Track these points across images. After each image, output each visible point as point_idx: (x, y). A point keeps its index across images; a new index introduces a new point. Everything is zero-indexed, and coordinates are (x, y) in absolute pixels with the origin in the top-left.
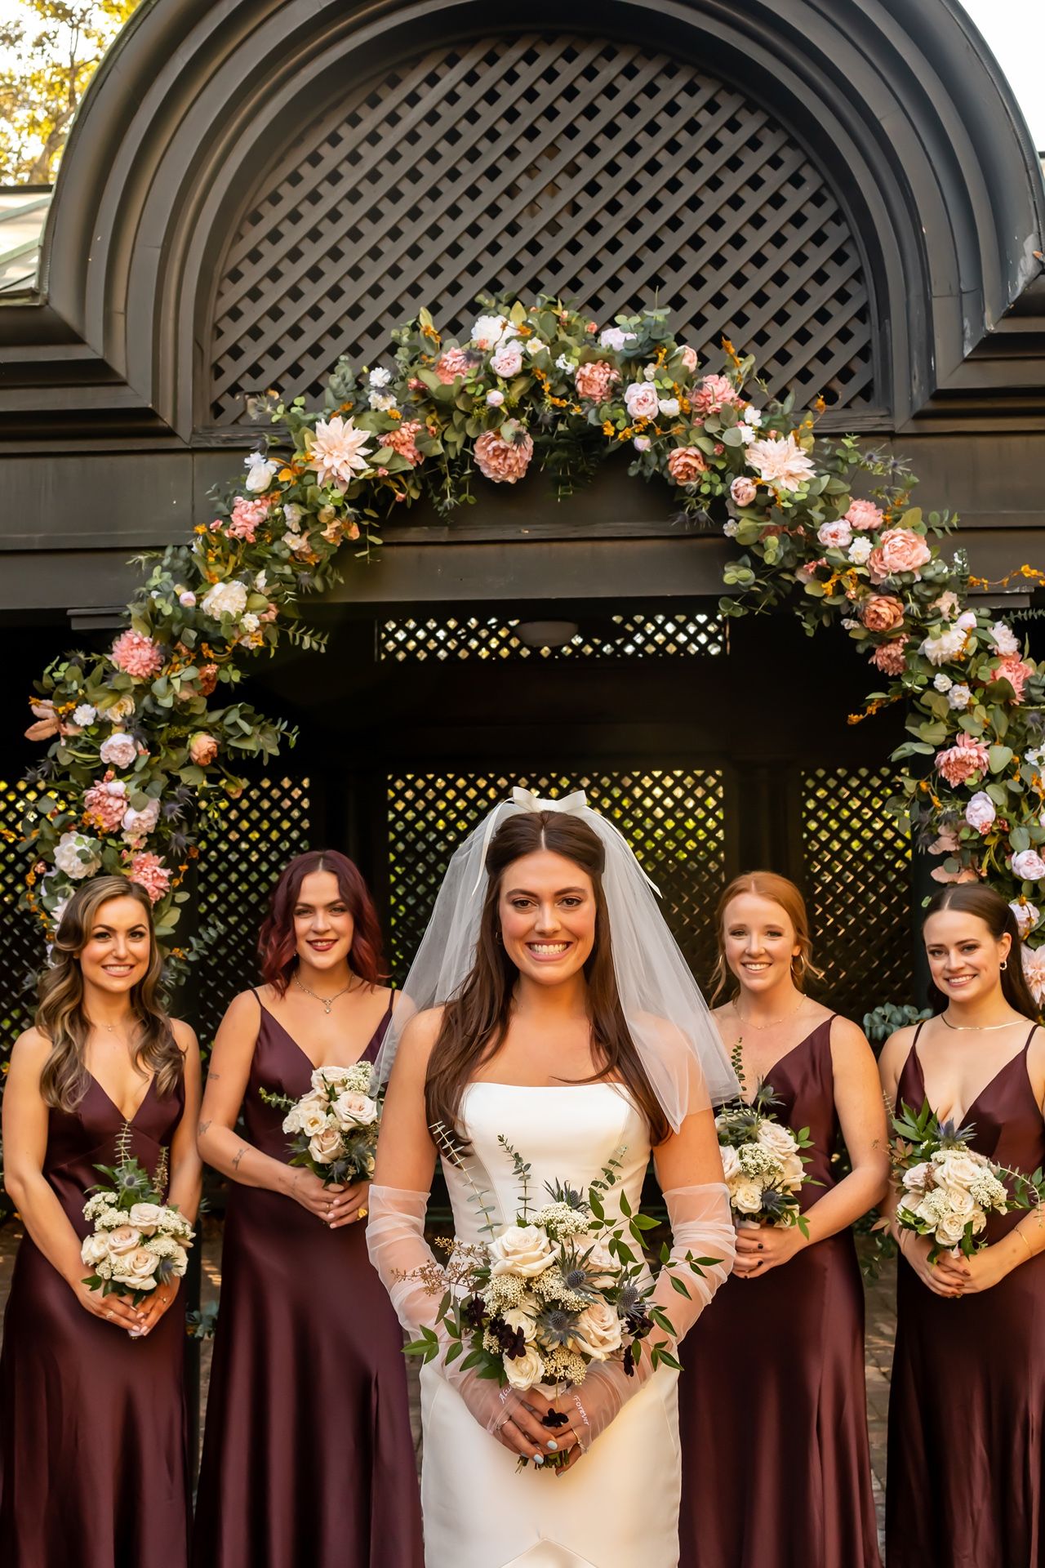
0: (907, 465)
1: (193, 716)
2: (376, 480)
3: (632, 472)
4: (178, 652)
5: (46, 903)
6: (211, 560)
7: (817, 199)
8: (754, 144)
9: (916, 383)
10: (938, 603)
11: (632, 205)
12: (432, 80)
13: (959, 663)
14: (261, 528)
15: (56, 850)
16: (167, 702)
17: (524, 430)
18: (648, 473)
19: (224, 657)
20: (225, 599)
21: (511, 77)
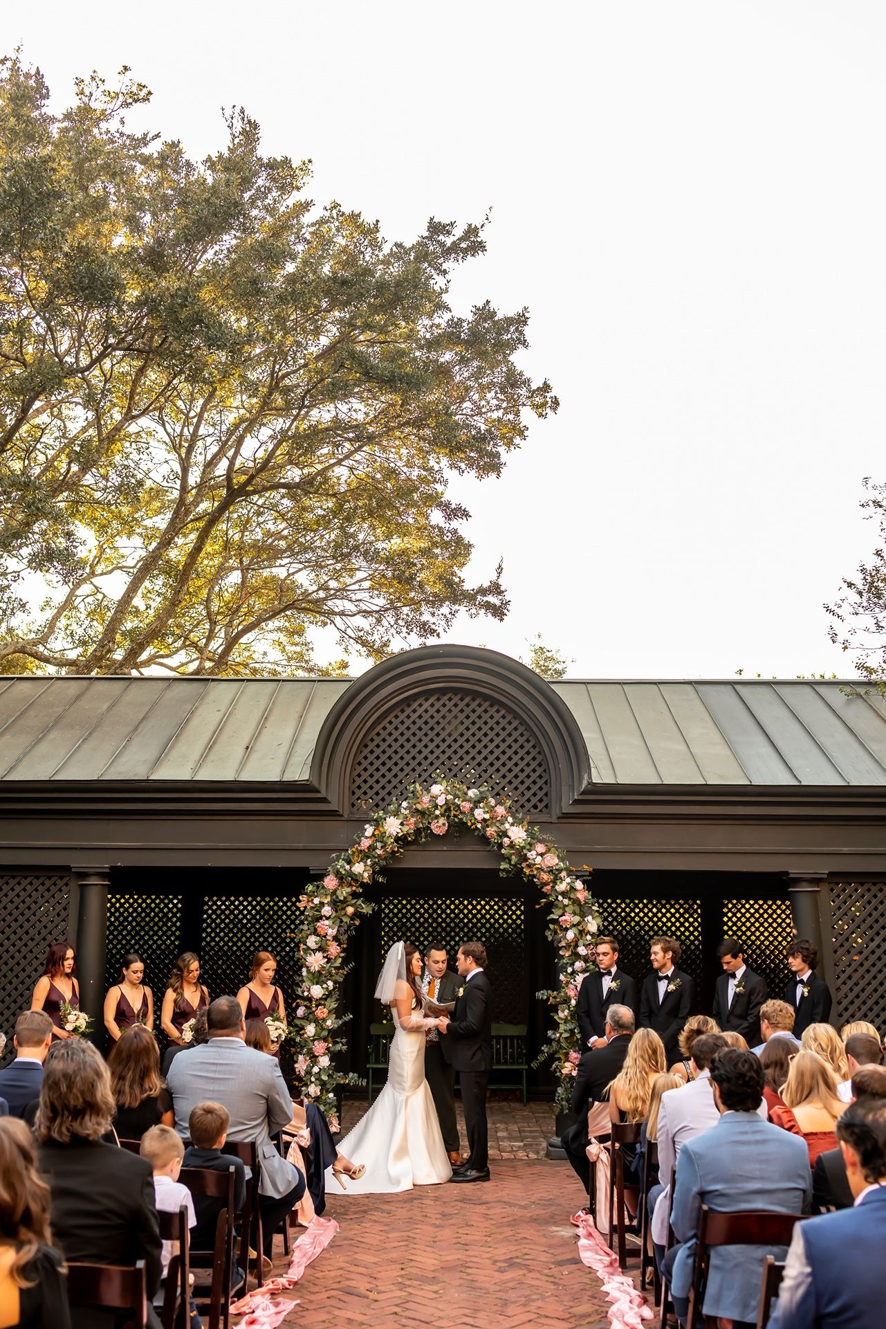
1: (348, 901)
2: (403, 835)
3: (476, 833)
4: (345, 883)
5: (303, 956)
6: (355, 856)
7: (534, 747)
8: (516, 729)
9: (558, 808)
10: (560, 875)
11: (479, 746)
12: (421, 705)
13: (565, 892)
14: (369, 848)
15: (307, 940)
16: (342, 898)
17: (445, 821)
18: (480, 835)
19: (358, 885)
20: (358, 868)
21: (444, 705)
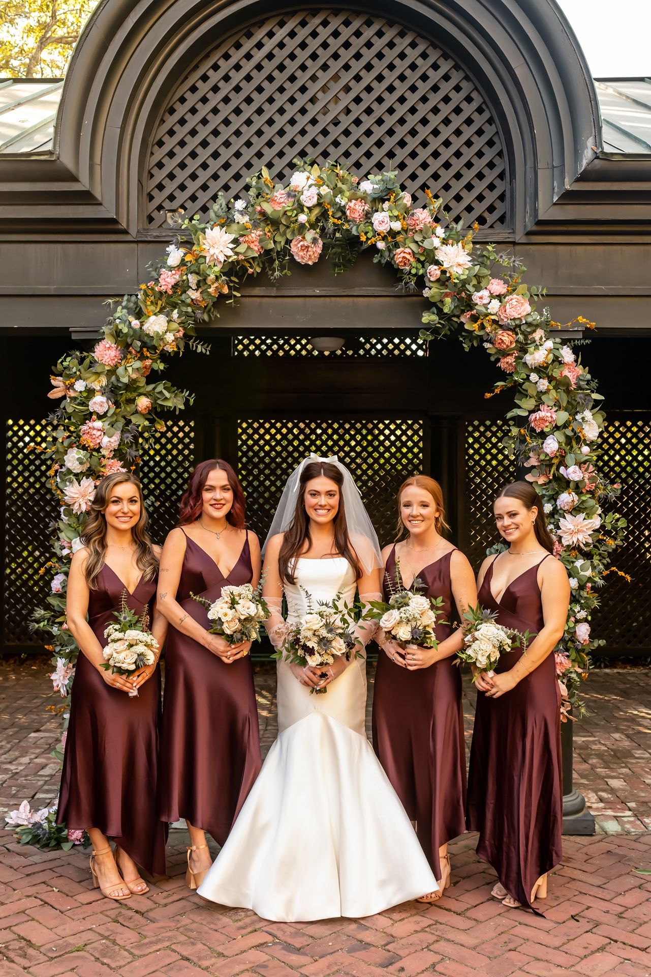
0: (520, 261)
1: (139, 387)
2: (238, 262)
3: (375, 261)
4: (130, 353)
5: (60, 485)
6: (149, 303)
7: (480, 110)
8: (446, 77)
9: (528, 216)
10: (534, 335)
11: (379, 110)
12: (271, 35)
13: (543, 367)
14: (175, 286)
15: (65, 457)
16: (125, 380)
17: (317, 236)
18: (384, 261)
19: (156, 356)
20: (156, 324)
21: (314, 34)
